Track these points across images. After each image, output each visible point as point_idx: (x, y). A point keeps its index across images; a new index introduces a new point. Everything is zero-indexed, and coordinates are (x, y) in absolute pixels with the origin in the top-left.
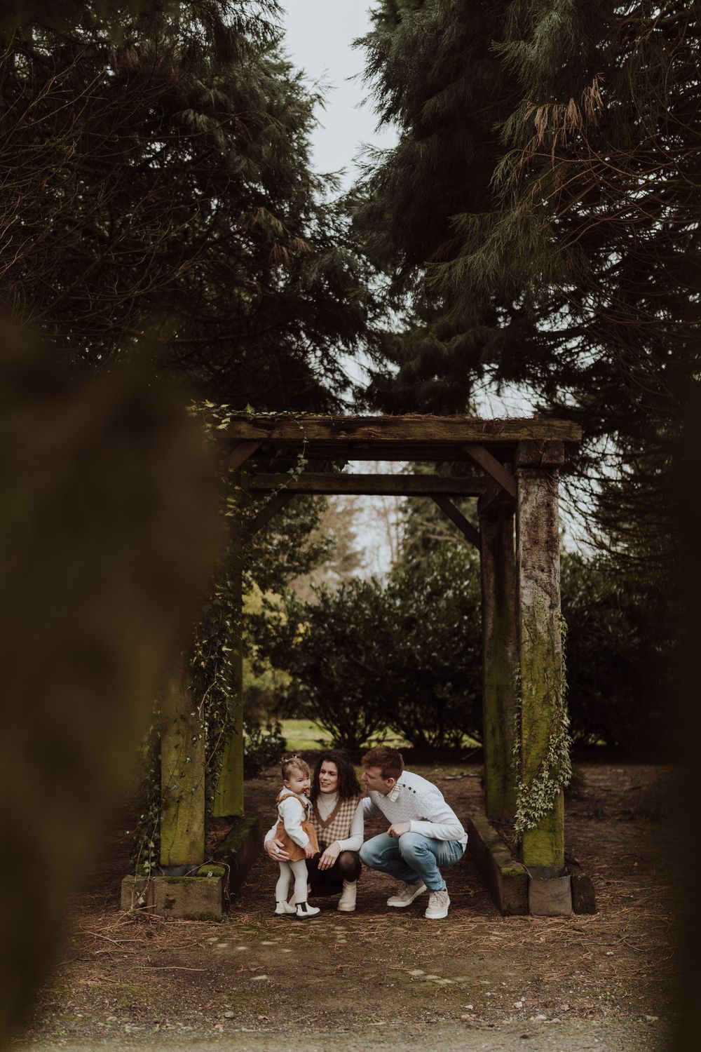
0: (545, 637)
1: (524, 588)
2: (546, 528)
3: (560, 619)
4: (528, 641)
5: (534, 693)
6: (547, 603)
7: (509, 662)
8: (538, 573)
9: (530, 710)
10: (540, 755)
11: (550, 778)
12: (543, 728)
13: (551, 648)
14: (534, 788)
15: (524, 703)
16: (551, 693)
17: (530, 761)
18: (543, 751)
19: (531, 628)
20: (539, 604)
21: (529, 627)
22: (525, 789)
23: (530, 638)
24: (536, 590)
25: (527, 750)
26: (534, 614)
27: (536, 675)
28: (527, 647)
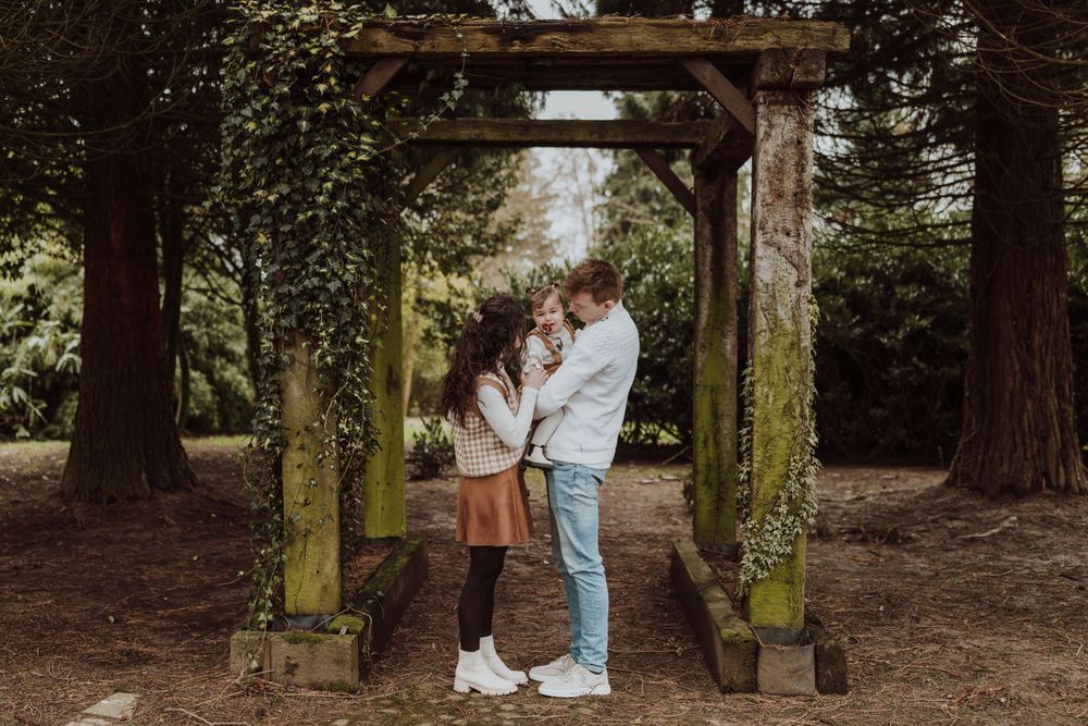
0: (789, 326)
1: (761, 258)
2: (794, 175)
3: (810, 302)
4: (765, 331)
5: (771, 400)
6: (793, 279)
8: (781, 238)
9: (764, 423)
10: (777, 483)
11: (789, 513)
12: (781, 447)
13: (796, 340)
14: (767, 527)
15: (756, 414)
16: (794, 401)
17: (762, 491)
18: (781, 478)
19: (769, 314)
20: (781, 280)
21: (766, 313)
22: (755, 528)
23: (768, 328)
24: (778, 262)
25: (759, 476)
26: (775, 294)
27: (774, 378)
28: (762, 339)
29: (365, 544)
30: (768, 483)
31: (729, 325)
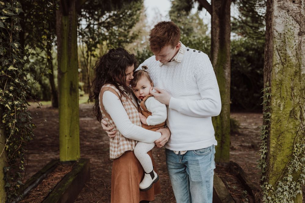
0: (294, 60)
1: (277, 17)
4: (278, 64)
5: (282, 108)
6: (297, 31)
7: (226, 78)
8: (289, 4)
9: (277, 123)
10: (285, 161)
11: (293, 180)
12: (288, 138)
13: (298, 70)
14: (280, 189)
15: (273, 117)
16: (296, 109)
17: (275, 165)
18: (287, 157)
19: (281, 53)
20: (289, 31)
21: (280, 52)
22: (271, 189)
23: (281, 62)
24: (287, 20)
25: (274, 156)
26: (285, 40)
27: (284, 94)
28: (277, 69)
29: (59, 165)
30: (279, 160)
31: (227, 64)
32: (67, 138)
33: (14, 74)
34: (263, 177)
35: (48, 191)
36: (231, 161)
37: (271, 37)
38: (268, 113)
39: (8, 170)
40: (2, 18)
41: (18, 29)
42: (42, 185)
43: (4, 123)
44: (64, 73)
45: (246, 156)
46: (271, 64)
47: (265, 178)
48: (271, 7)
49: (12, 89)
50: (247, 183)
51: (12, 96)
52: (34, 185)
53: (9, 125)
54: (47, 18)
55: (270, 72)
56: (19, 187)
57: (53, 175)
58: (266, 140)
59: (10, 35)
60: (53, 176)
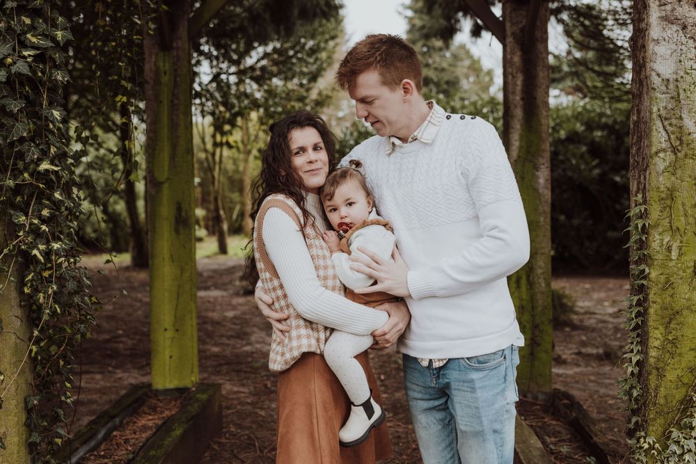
1: (657, 42)
4: (664, 150)
5: (674, 255)
7: (541, 191)
9: (664, 289)
10: (685, 380)
12: (692, 325)
14: (674, 447)
15: (653, 275)
17: (662, 391)
18: (691, 372)
19: (671, 125)
20: (688, 74)
21: (666, 123)
22: (654, 449)
23: (669, 145)
24: (683, 47)
25: (658, 369)
26: (679, 95)
27: (680, 220)
28: (660, 163)
29: (151, 397)
30: (672, 379)
31: (542, 157)
32: (169, 334)
33: (51, 180)
34: (634, 420)
35: (126, 456)
36: (555, 389)
37: (645, 89)
38: (642, 267)
39: (36, 402)
40: (26, 53)
41: (61, 79)
42: (112, 445)
43: (28, 294)
44: (162, 183)
45: (592, 378)
46: (647, 151)
47: (637, 423)
48: (644, 19)
49: (48, 215)
50: (595, 439)
51: (47, 230)
52: (93, 443)
53: (39, 299)
54: (129, 54)
55: (645, 171)
56: (60, 444)
57: (135, 420)
58: (639, 331)
59: (44, 92)
60: (135, 422)
